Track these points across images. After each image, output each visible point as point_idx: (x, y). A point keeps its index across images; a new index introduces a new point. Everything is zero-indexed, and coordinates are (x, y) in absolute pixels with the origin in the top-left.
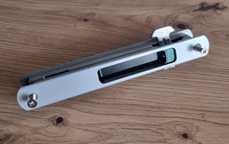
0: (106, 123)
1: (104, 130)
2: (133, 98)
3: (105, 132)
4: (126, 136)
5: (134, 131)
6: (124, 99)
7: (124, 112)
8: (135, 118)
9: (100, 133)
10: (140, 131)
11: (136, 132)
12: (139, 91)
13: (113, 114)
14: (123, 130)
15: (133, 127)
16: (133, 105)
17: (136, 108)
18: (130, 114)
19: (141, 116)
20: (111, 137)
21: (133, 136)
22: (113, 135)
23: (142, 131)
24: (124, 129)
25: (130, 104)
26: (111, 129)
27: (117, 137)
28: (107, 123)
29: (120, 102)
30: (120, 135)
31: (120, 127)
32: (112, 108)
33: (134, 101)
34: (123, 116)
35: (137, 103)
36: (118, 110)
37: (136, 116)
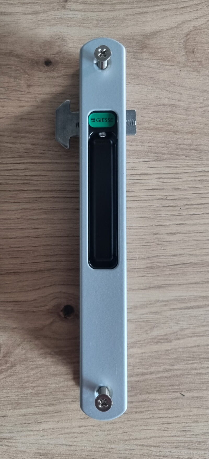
0: (144, 305)
1: (144, 316)
2: (182, 252)
3: (146, 320)
4: (179, 320)
5: (192, 310)
6: (166, 256)
7: (170, 280)
8: (190, 288)
9: (139, 322)
10: (200, 309)
11: (194, 312)
12: (190, 235)
13: (152, 287)
14: (173, 312)
15: (189, 305)
16: (183, 266)
17: (189, 269)
18: (180, 282)
19: (198, 283)
20: (157, 326)
21: (191, 319)
22: (160, 322)
23: (203, 309)
24: (174, 309)
25: (178, 263)
26: (154, 313)
27: (166, 325)
28: (147, 304)
29: (160, 263)
30: (170, 321)
31: (167, 307)
32: (150, 275)
33: (184, 258)
34: (170, 288)
35: (189, 259)
36: (159, 278)
37: (191, 284)
